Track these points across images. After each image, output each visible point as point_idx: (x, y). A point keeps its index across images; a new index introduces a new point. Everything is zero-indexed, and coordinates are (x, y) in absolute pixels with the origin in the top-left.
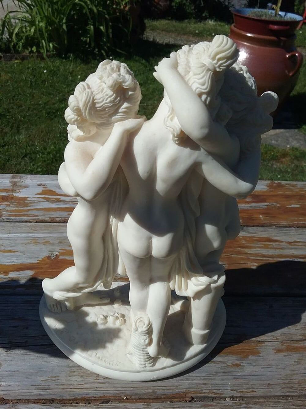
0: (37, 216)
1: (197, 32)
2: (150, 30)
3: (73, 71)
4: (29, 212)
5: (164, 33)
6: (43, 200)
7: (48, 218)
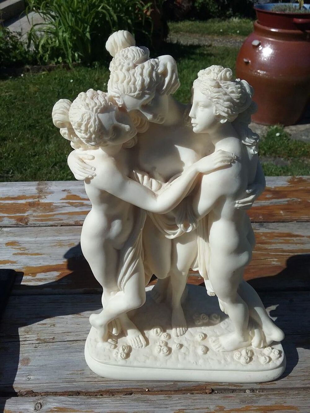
0: (62, 220)
1: (221, 30)
2: (174, 33)
3: (98, 79)
4: (55, 217)
5: (188, 34)
6: (67, 205)
7: (72, 222)
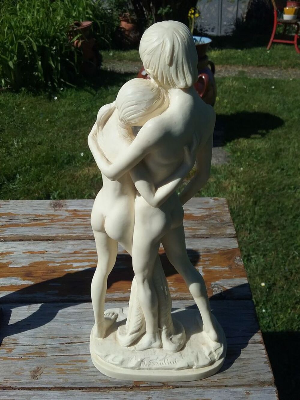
5: (130, 62)
